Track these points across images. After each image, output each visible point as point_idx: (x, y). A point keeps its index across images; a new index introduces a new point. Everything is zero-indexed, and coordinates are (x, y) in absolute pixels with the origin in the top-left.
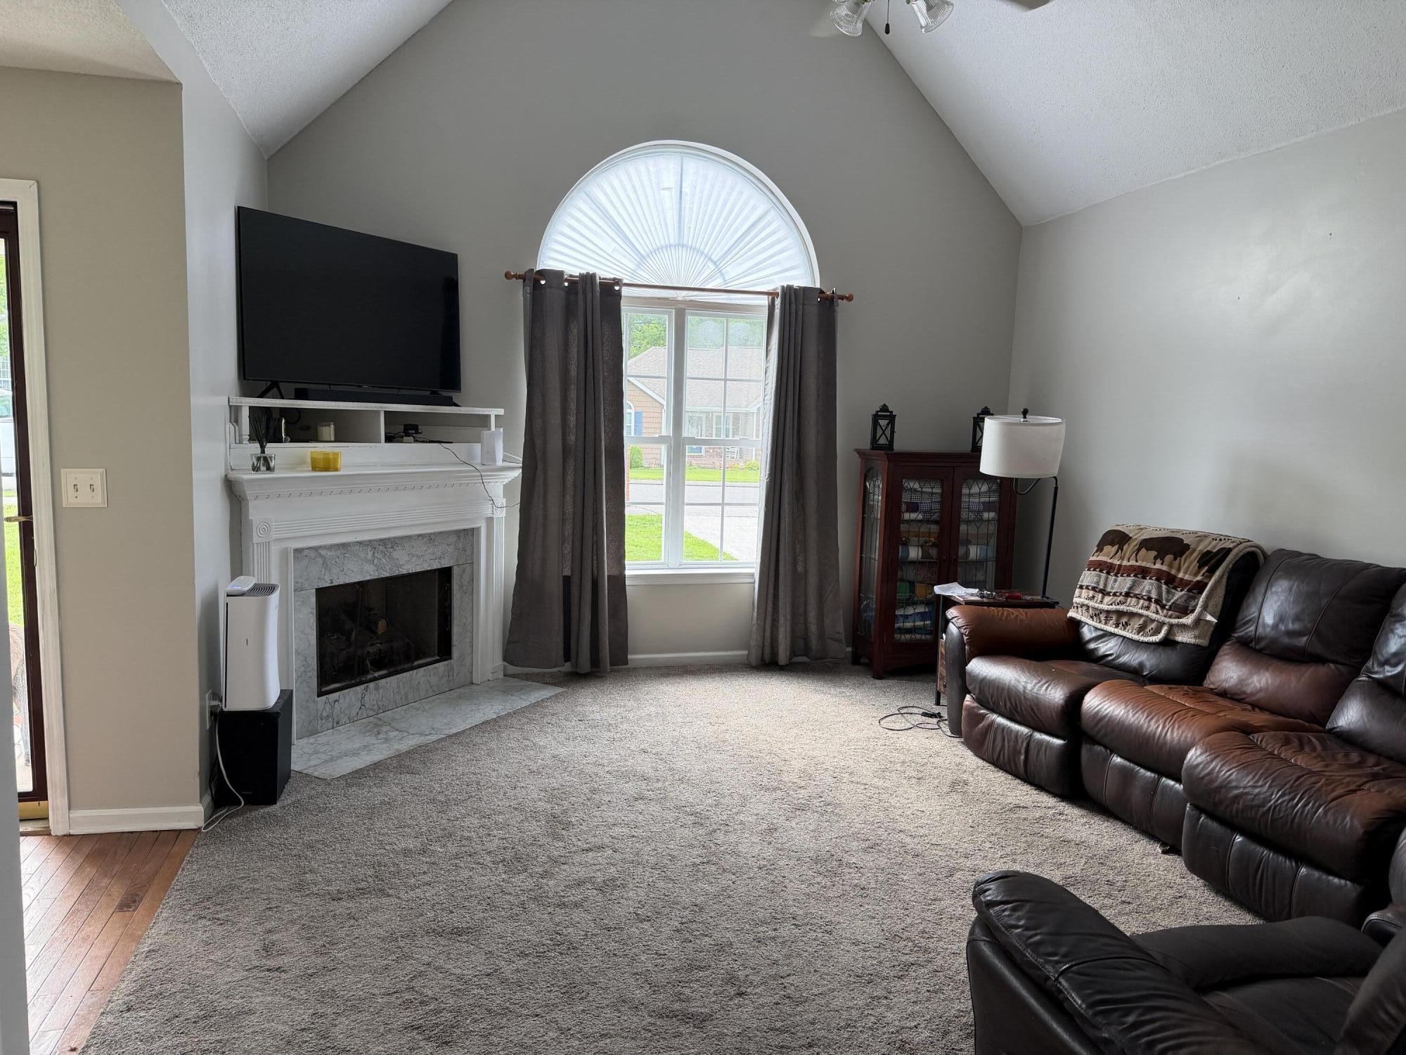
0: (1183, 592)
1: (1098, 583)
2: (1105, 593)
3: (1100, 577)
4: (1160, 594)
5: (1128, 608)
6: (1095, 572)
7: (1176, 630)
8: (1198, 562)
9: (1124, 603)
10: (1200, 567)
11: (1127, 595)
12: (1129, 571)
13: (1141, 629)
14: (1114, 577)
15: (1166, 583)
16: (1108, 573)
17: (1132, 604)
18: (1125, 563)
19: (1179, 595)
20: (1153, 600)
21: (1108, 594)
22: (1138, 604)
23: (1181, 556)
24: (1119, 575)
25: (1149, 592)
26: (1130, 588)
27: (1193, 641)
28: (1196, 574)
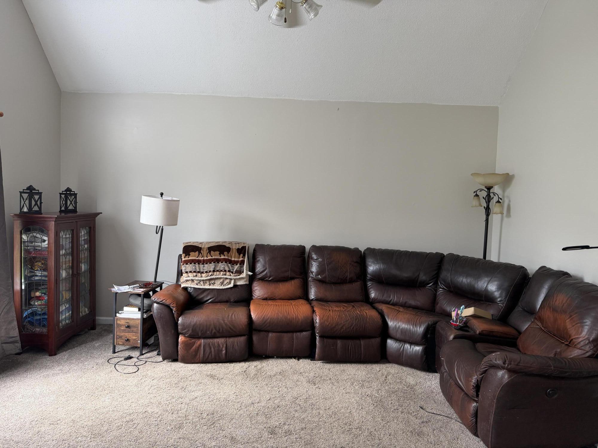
0: (238, 266)
1: (196, 269)
2: (201, 272)
3: (195, 266)
4: (229, 268)
5: (216, 276)
6: (191, 265)
7: (236, 280)
8: (237, 253)
9: (213, 275)
10: (239, 255)
11: (214, 271)
12: (210, 261)
13: (222, 283)
14: (203, 265)
15: (229, 263)
16: (199, 264)
17: (217, 275)
18: (205, 258)
19: (236, 267)
20: (227, 271)
21: (203, 273)
22: (220, 274)
23: (230, 252)
24: (205, 264)
25: (224, 268)
26: (214, 268)
27: (244, 283)
28: (239, 258)
